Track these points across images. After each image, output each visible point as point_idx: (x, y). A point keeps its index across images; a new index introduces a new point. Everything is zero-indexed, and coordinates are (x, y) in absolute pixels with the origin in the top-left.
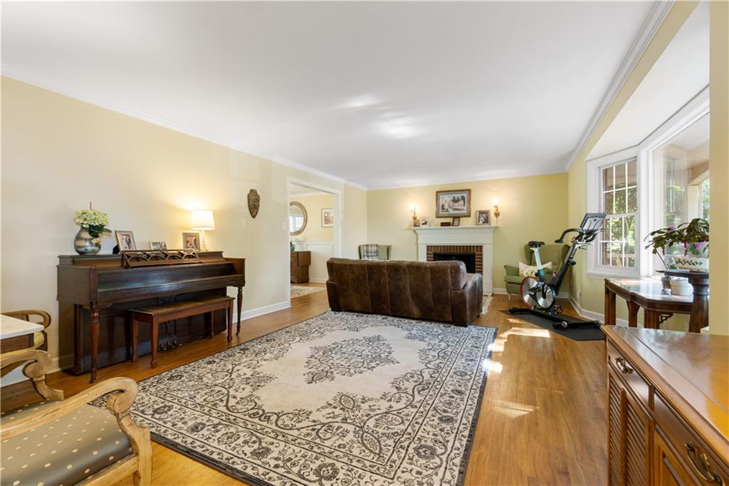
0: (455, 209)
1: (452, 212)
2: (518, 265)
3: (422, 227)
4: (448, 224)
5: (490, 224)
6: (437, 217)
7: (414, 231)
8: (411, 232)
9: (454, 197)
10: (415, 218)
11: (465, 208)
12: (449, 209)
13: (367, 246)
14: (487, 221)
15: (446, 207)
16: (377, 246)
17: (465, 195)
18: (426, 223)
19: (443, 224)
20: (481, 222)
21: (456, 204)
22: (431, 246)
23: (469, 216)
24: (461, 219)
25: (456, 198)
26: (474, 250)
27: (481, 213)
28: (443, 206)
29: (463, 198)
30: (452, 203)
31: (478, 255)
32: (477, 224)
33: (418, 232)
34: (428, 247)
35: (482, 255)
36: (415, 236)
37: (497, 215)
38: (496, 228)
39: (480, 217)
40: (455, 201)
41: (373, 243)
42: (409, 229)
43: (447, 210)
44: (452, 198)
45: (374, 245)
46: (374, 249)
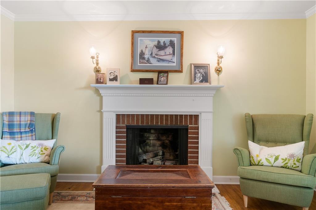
0: (160, 60)
1: (155, 63)
3: (110, 84)
4: (149, 81)
5: (210, 84)
6: (133, 71)
7: (97, 91)
8: (90, 93)
9: (159, 42)
10: (97, 71)
11: (175, 59)
12: (152, 60)
13: (11, 114)
14: (205, 79)
15: (146, 56)
16: (32, 114)
17: (175, 40)
18: (115, 79)
19: (143, 81)
20: (198, 81)
21: (162, 53)
22: (123, 115)
23: (181, 71)
24: (171, 75)
25: (162, 44)
26: (186, 121)
27: (197, 67)
28: (142, 54)
29: (172, 44)
30: (155, 51)
31: (192, 128)
32: (191, 83)
33: (101, 91)
34: (118, 116)
35: (197, 128)
36: (98, 98)
37: (219, 71)
38: (217, 89)
39: (195, 73)
40: (160, 47)
41: (23, 110)
42: (88, 87)
43: (148, 61)
44: (156, 43)
45: (25, 113)
46: (25, 120)
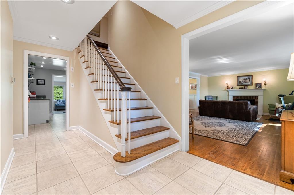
0: (245, 83)
1: (244, 84)
2: (275, 104)
3: (231, 89)
4: (242, 88)
5: (262, 88)
6: (237, 86)
7: (227, 91)
8: (226, 91)
9: (245, 78)
10: (227, 86)
11: (250, 82)
12: (243, 83)
13: (208, 96)
14: (260, 87)
15: (241, 82)
16: (212, 96)
17: (250, 77)
18: (232, 88)
19: (240, 88)
20: (257, 87)
21: (246, 81)
22: (235, 97)
23: (252, 85)
24: (248, 86)
25: (246, 79)
26: (254, 98)
27: (257, 84)
28: (240, 82)
29: (249, 78)
30: (244, 80)
31: (256, 100)
32: (255, 88)
33: (229, 91)
34: (233, 97)
35: (258, 100)
36: (228, 93)
37: (265, 84)
38: (265, 90)
39: (257, 85)
40: (245, 79)
41: (210, 95)
42: (225, 90)
43: (242, 83)
44: (244, 79)
45: (211, 96)
46: (211, 97)
